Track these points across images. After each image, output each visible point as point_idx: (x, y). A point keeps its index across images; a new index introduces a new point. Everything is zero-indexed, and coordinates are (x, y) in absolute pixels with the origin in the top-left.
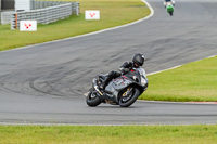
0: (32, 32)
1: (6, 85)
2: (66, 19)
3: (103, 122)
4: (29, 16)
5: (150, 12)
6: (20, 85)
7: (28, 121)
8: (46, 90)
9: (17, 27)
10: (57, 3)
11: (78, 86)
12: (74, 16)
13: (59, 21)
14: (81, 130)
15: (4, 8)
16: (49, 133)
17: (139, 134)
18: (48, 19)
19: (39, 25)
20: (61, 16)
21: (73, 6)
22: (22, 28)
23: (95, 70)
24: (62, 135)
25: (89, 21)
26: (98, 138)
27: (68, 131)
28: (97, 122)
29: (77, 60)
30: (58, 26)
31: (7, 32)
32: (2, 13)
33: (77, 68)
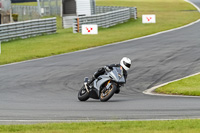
0: (94, 35)
1: (70, 85)
2: (125, 23)
3: (160, 117)
4: (90, 21)
7: (90, 118)
9: (79, 30)
10: (116, 8)
11: (137, 84)
12: (133, 20)
13: (119, 25)
14: (140, 125)
15: (66, 12)
16: (111, 128)
17: (192, 127)
18: (108, 23)
19: (100, 29)
20: (120, 20)
21: (131, 10)
23: (153, 69)
24: (123, 130)
25: (146, 24)
26: (156, 132)
27: (128, 126)
29: (136, 60)
30: (118, 29)
31: (70, 35)
32: (65, 18)
33: (136, 68)
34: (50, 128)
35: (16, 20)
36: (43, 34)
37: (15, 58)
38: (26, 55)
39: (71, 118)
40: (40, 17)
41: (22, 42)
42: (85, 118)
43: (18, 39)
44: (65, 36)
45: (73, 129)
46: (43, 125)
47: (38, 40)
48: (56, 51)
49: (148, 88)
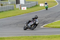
0: (25, 10)
1: (18, 25)
2: (35, 6)
3: (45, 34)
4: (24, 6)
5: (57, 4)
6: (22, 25)
7: (24, 35)
10: (32, 2)
12: (37, 5)
13: (33, 7)
14: (39, 37)
15: (17, 3)
17: (55, 37)
18: (30, 6)
19: (27, 8)
20: (33, 5)
21: (36, 2)
22: (22, 9)
23: (43, 20)
24: (34, 38)
25: (41, 7)
26: (44, 39)
27: (36, 37)
28: (44, 34)
30: (32, 8)
32: (16, 5)
34: (13, 38)
35: (2, 6)
36: (10, 10)
37: (2, 17)
38: (5, 16)
39: (19, 35)
40: (9, 5)
41: (4, 12)
42: (23, 35)
43: (3, 11)
44: (17, 10)
46: (10, 37)
47: (9, 12)
48: (14, 15)
49: (42, 26)
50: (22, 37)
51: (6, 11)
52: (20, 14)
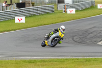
0: (73, 14)
2: (89, 8)
4: (71, 7)
6: (67, 39)
8: (80, 41)
9: (66, 11)
11: (95, 39)
12: (93, 7)
13: (86, 9)
14: (96, 60)
15: (59, 2)
16: (81, 62)
18: (81, 8)
19: (76, 11)
20: (87, 6)
21: (92, 2)
24: (87, 62)
25: (100, 9)
27: (90, 61)
29: (94, 27)
30: (85, 11)
31: (61, 14)
32: (58, 5)
33: (94, 31)
34: (50, 62)
35: (33, 6)
36: (47, 13)
37: (33, 25)
38: (39, 23)
39: (61, 56)
40: (46, 4)
41: (36, 17)
42: (68, 56)
43: (34, 15)
44: (59, 14)
45: (62, 62)
46: (46, 60)
47: (45, 16)
48: (54, 22)
49: (100, 41)
50: (66, 59)
51: (41, 14)
52: (65, 20)
